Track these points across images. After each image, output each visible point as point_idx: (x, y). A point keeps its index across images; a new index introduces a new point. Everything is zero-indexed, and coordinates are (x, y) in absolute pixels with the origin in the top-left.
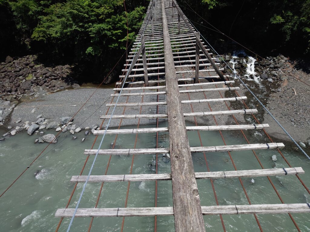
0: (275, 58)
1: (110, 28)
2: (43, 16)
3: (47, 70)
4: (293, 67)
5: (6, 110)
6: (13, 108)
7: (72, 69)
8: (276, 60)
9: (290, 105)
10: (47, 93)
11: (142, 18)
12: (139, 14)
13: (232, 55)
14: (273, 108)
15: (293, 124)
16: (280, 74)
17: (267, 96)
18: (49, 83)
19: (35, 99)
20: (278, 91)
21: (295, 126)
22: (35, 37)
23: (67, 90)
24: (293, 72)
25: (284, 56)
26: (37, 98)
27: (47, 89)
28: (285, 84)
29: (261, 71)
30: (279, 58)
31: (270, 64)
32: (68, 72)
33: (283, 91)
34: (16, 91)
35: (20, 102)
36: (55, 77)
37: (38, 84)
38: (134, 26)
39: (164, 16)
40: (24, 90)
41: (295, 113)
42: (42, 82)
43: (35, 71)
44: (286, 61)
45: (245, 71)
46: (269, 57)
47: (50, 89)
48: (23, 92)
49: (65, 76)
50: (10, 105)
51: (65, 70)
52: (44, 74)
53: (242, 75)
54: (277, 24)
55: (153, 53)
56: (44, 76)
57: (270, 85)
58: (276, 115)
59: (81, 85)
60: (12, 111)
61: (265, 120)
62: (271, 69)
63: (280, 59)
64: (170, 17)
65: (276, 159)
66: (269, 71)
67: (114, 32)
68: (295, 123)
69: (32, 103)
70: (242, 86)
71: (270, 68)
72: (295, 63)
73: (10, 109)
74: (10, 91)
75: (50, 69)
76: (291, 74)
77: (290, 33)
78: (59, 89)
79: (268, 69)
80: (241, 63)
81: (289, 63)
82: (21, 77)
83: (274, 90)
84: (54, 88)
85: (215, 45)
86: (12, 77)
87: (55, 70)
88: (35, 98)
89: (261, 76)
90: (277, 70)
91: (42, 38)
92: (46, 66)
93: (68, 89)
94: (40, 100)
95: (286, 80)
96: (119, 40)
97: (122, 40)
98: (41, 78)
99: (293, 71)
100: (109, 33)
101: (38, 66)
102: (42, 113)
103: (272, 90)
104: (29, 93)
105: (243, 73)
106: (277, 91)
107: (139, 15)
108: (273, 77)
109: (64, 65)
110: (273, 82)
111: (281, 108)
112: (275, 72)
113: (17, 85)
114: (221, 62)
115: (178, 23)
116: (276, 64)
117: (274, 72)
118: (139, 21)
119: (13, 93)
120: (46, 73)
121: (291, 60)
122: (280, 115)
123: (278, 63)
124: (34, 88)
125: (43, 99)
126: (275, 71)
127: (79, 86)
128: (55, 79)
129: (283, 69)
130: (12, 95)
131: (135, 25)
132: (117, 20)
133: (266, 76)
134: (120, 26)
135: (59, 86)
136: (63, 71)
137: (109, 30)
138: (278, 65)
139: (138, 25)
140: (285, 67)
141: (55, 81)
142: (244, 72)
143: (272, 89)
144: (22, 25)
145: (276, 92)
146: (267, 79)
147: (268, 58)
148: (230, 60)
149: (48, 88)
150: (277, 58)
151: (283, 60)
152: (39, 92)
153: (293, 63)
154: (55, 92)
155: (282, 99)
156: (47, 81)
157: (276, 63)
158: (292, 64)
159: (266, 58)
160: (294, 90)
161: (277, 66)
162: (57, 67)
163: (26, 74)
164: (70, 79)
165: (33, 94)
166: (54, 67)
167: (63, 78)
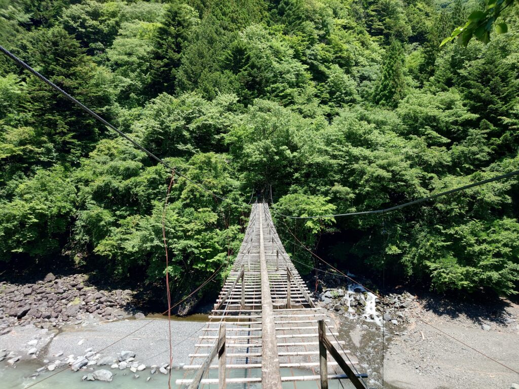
1: (198, 246)
3: (102, 293)
4: (422, 308)
5: (42, 339)
6: (52, 339)
7: (134, 296)
10: (100, 323)
12: (233, 232)
18: (103, 310)
19: (83, 329)
23: (127, 320)
26: (86, 327)
27: (100, 318)
29: (383, 311)
31: (395, 302)
34: (56, 317)
35: (61, 331)
36: (112, 304)
37: (87, 311)
40: (68, 317)
42: (94, 308)
43: (85, 295)
47: (104, 318)
49: (125, 304)
50: (48, 334)
51: (124, 295)
52: (97, 299)
56: (98, 301)
57: (393, 328)
59: (146, 315)
60: (50, 342)
67: (203, 250)
72: (424, 302)
73: (48, 340)
74: (49, 317)
75: (106, 293)
78: (116, 319)
79: (393, 309)
81: (418, 303)
82: (64, 301)
84: (109, 317)
86: (52, 299)
87: (112, 295)
88: (82, 327)
89: (383, 317)
92: (99, 290)
94: (90, 330)
95: (414, 322)
96: (207, 260)
98: (92, 303)
99: (422, 312)
101: (90, 288)
103: (396, 333)
104: (74, 321)
105: (361, 311)
106: (401, 335)
107: (233, 234)
109: (124, 289)
113: (59, 309)
119: (52, 319)
120: (101, 298)
124: (82, 315)
125: (93, 329)
126: (401, 311)
127: (143, 315)
128: (111, 306)
129: (410, 309)
130: (51, 322)
132: (208, 237)
135: (116, 315)
136: (122, 296)
140: (413, 307)
141: (111, 308)
146: (390, 320)
148: (344, 296)
149: (101, 316)
152: (88, 320)
154: (108, 322)
155: (407, 343)
156: (101, 308)
159: (389, 296)
162: (114, 291)
163: (72, 297)
164: (131, 307)
165: (79, 322)
166: (110, 292)
167: (122, 306)
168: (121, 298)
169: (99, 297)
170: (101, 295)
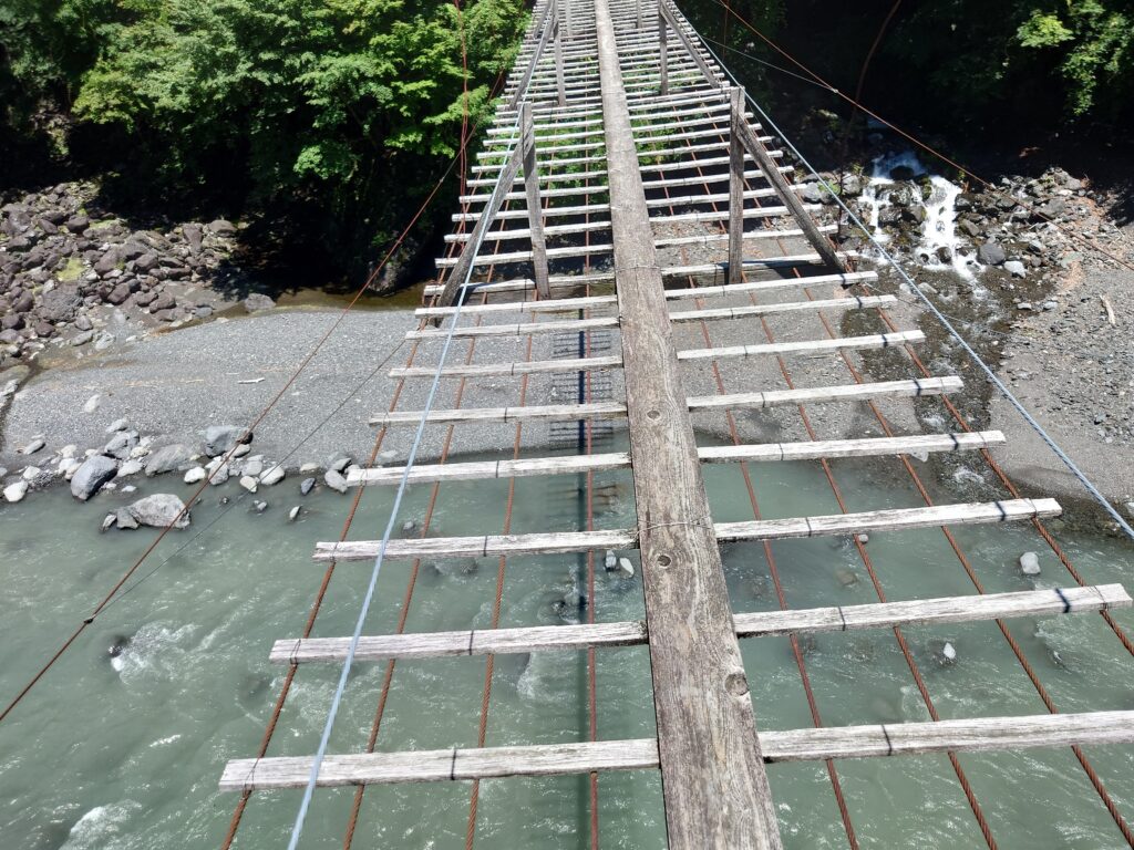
0: (1033, 182)
1: (387, 74)
2: (118, 26)
3: (141, 241)
4: (1103, 217)
6: (10, 397)
7: (240, 236)
8: (1039, 189)
9: (1090, 362)
10: (145, 334)
11: (517, 30)
12: (502, 12)
13: (869, 172)
14: (1024, 375)
15: (1102, 433)
16: (1052, 243)
17: (1003, 327)
18: (152, 294)
19: (96, 358)
20: (1045, 309)
21: (1109, 440)
22: (87, 109)
23: (223, 320)
24: (1104, 235)
25: (1070, 174)
26: (106, 351)
27: (144, 317)
28: (1069, 284)
29: (978, 234)
30: (1049, 181)
31: (1016, 204)
32: (225, 249)
33: (1065, 306)
35: (35, 369)
36: (175, 270)
37: (105, 299)
38: (483, 64)
39: (604, 24)
40: (52, 322)
41: (1109, 390)
42: (122, 289)
43: (94, 248)
44: (1076, 192)
45: (918, 234)
46: (1010, 178)
47: (155, 318)
48: (46, 329)
49: (215, 265)
51: (212, 238)
52: (129, 258)
53: (906, 250)
54: (1045, 50)
55: (562, 170)
56: (131, 265)
57: (1012, 287)
58: (1036, 399)
59: (275, 298)
60: (6, 409)
61: (993, 421)
62: (1019, 225)
63: (1053, 186)
64: (627, 27)
65: (1038, 569)
66: (1010, 234)
67: (406, 88)
68: (1108, 429)
69: (84, 374)
70: (909, 292)
71: (1016, 220)
72: (1112, 198)
75: (153, 237)
76: (1095, 242)
77: (1094, 84)
78: (190, 317)
79: (1009, 224)
80: (901, 205)
81: (1090, 201)
82: (36, 272)
83: (1029, 306)
84: (169, 314)
85: (802, 133)
87: (173, 240)
88: (95, 352)
89: (979, 252)
90: (1041, 230)
91: (116, 114)
92: (134, 226)
93: (228, 313)
94: (117, 363)
95: (1075, 266)
96: (427, 120)
97: (438, 119)
98: (116, 273)
99: (1104, 231)
100: (383, 93)
101: (105, 225)
102: (128, 411)
103: (1021, 306)
104: (73, 335)
105: (909, 240)
106: (1039, 310)
107: (503, 17)
108: (1025, 257)
109: (207, 219)
110: (1024, 275)
111: (1054, 372)
112: (1033, 235)
113: (23, 301)
114: (826, 201)
115: (658, 51)
116: (1039, 204)
117: (1028, 237)
118: (505, 43)
119: (7, 334)
120: (138, 255)
121: (1098, 186)
122: (1050, 401)
123: (1047, 202)
124: (90, 314)
125: (127, 356)
126: (1034, 230)
127: (267, 302)
128: (175, 277)
129: (1066, 222)
130: (4, 343)
131: (489, 58)
132: (415, 38)
133: (999, 252)
134: (427, 65)
135: (190, 304)
136: (205, 243)
137: (385, 79)
138: (1045, 209)
139: (501, 59)
140: (1073, 217)
141: (173, 284)
142: (914, 238)
143: (1023, 301)
144: (35, 60)
145: (1037, 314)
146: (1001, 263)
147: (1006, 180)
148: (860, 194)
149: (147, 311)
150: (1041, 182)
151: (1065, 188)
152: (111, 331)
153: (1103, 202)
154: (170, 330)
155: (1060, 338)
156: (144, 287)
157: (1038, 200)
158: (1100, 205)
159: (999, 183)
160: (1108, 304)
161: (1043, 211)
162: (176, 230)
163: (56, 260)
164: (234, 274)
165: (86, 336)
166: (169, 228)
167: (205, 274)
168: (203, 250)
169: (131, 251)
170: (139, 247)
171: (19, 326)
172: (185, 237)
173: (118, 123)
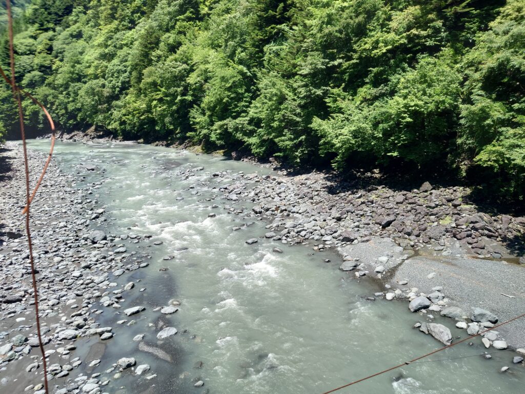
2: (509, 128)
3: (480, 217)
5: (393, 258)
6: (404, 260)
10: (465, 256)
18: (475, 240)
19: (441, 258)
22: (480, 160)
23: (505, 263)
26: (446, 257)
27: (468, 249)
32: (519, 231)
35: (417, 253)
36: (491, 233)
37: (455, 236)
40: (430, 238)
42: (463, 234)
43: (459, 214)
47: (473, 251)
48: (427, 240)
49: (511, 237)
50: (402, 254)
51: (515, 224)
52: (472, 222)
56: (471, 225)
60: (400, 264)
69: (434, 262)
73: (399, 261)
74: (409, 234)
75: (486, 217)
78: (489, 256)
82: (433, 217)
84: (480, 251)
86: (420, 213)
87: (495, 220)
88: (441, 255)
91: (492, 163)
92: (479, 210)
93: (508, 260)
94: (448, 263)
98: (464, 227)
101: (468, 207)
102: (445, 285)
104: (436, 246)
109: (516, 215)
113: (423, 227)
119: (412, 237)
120: (476, 222)
124: (446, 240)
125: (454, 262)
128: (489, 236)
130: (410, 240)
135: (492, 250)
136: (510, 226)
141: (487, 239)
144: (467, 139)
149: (470, 246)
152: (452, 249)
154: (477, 258)
156: (473, 236)
162: (498, 216)
164: (519, 244)
165: (441, 248)
166: (495, 215)
168: (508, 228)
169: (474, 220)
170: (478, 219)
171: (418, 236)
172: (502, 220)
173: (492, 167)
